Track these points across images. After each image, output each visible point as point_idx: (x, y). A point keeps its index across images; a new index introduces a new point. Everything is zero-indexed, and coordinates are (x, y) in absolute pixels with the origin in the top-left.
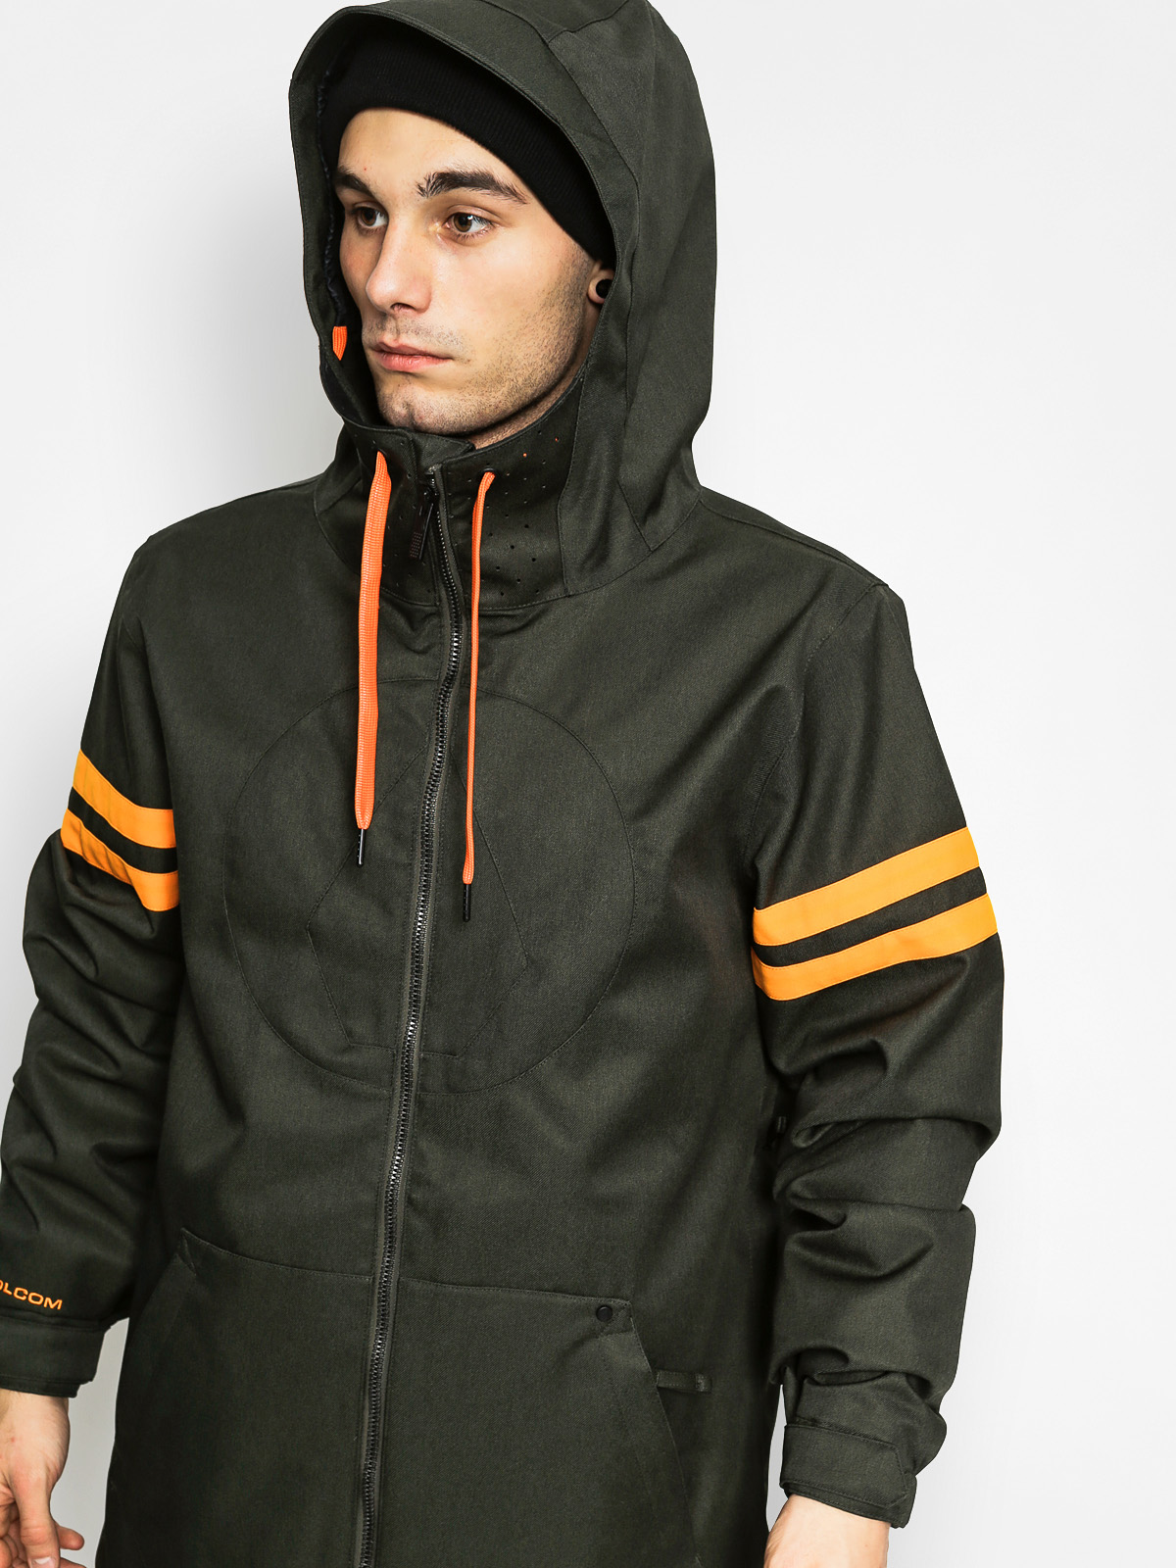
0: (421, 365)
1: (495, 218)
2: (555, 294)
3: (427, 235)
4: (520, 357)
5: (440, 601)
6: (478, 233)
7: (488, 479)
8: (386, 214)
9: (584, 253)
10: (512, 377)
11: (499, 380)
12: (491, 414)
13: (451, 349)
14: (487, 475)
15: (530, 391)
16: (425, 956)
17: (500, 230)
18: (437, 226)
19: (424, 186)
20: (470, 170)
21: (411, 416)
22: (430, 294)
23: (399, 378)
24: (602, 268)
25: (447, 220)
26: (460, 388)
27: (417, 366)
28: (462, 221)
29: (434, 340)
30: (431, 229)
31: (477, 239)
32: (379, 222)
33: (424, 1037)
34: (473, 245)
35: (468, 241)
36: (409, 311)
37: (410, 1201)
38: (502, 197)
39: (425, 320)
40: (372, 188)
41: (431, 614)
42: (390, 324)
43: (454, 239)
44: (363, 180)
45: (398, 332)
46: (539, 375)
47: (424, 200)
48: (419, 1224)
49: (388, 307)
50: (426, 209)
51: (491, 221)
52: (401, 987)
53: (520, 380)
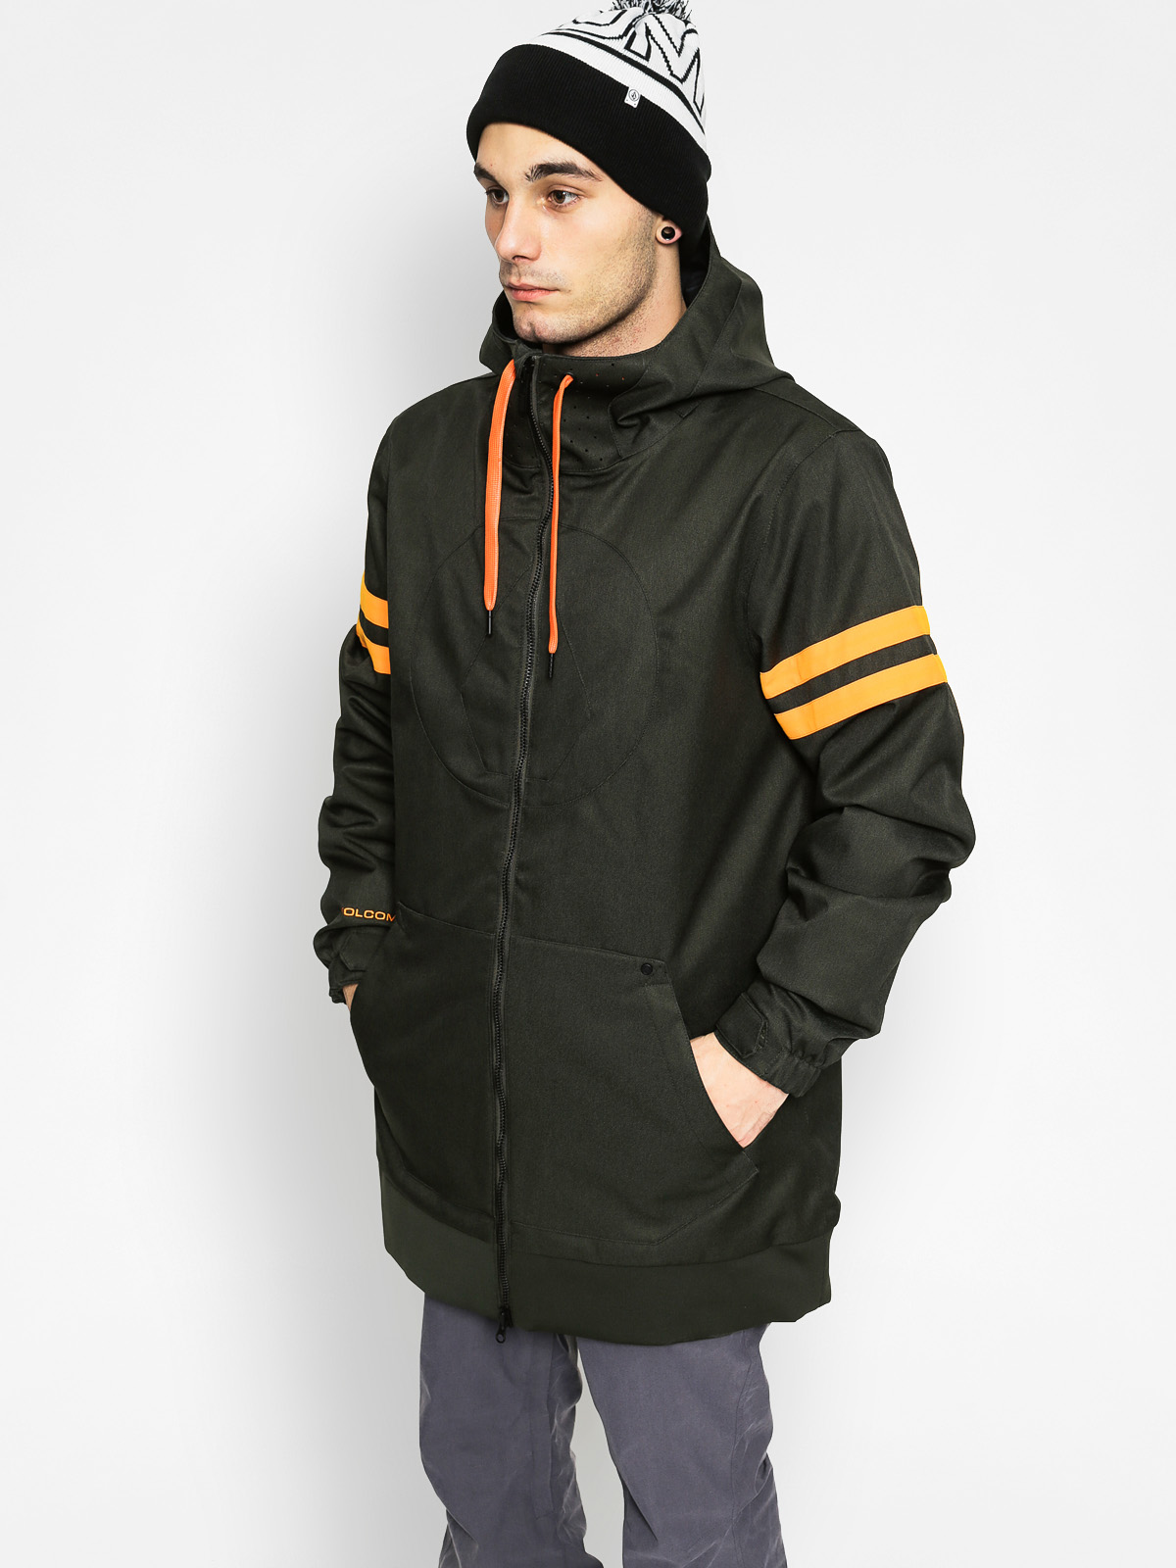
0: (536, 296)
1: (580, 193)
2: (627, 240)
3: (536, 207)
4: (607, 285)
5: (541, 463)
6: (569, 204)
7: (567, 381)
8: (507, 194)
9: (647, 211)
10: (601, 300)
11: (593, 303)
12: (589, 327)
13: (557, 284)
14: (567, 377)
15: (615, 309)
16: (529, 712)
17: (585, 200)
18: (543, 200)
19: (530, 174)
20: (559, 162)
21: (534, 331)
22: (540, 247)
23: (524, 305)
24: (664, 219)
25: (549, 195)
26: (566, 310)
27: (535, 297)
28: (559, 196)
29: (544, 279)
30: (539, 202)
31: (569, 208)
32: (505, 199)
33: (529, 769)
34: (566, 212)
35: (562, 209)
36: (525, 260)
37: (517, 881)
38: (584, 178)
39: (536, 265)
40: (497, 178)
41: (536, 473)
42: (514, 270)
43: (553, 208)
44: (490, 172)
45: (520, 275)
46: (621, 297)
47: (531, 183)
48: (523, 898)
49: (510, 259)
50: (534, 189)
51: (578, 194)
52: (515, 734)
53: (608, 302)
